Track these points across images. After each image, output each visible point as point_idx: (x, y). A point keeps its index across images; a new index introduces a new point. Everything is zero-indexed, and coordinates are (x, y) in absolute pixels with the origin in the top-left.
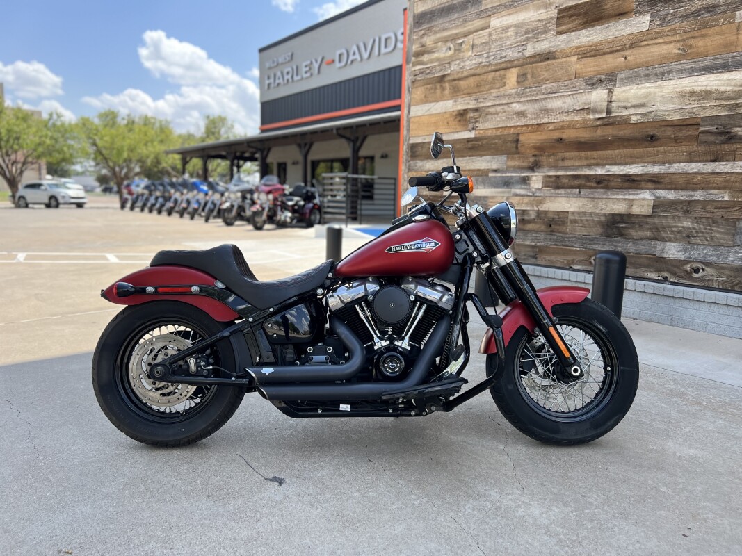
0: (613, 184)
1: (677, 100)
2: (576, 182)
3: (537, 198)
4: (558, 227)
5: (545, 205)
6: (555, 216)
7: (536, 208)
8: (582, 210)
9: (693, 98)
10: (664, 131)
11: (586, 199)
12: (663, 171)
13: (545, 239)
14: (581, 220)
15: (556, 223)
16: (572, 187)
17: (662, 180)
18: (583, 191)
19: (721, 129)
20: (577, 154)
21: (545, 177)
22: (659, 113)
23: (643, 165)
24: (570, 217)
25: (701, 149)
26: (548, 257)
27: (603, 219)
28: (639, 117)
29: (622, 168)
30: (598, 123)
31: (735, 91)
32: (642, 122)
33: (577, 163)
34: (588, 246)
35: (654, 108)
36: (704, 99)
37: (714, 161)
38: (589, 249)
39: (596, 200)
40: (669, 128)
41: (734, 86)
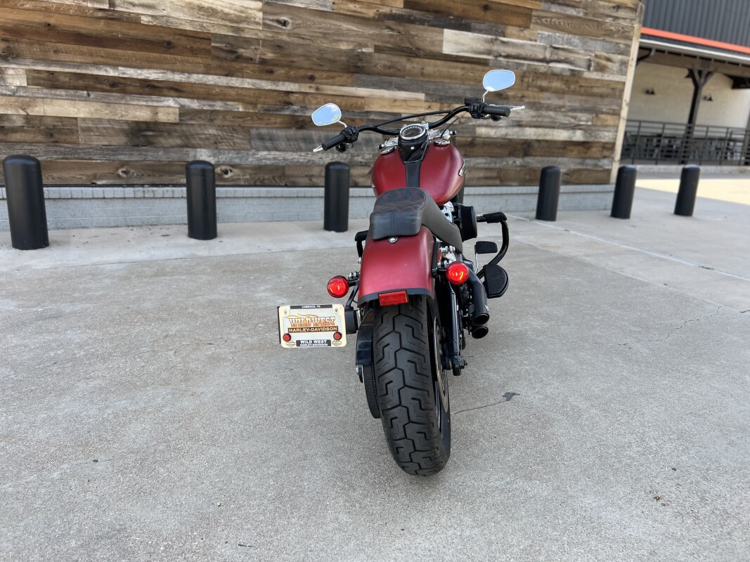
0: (131, 88)
1: (186, 10)
2: (81, 82)
3: (21, 99)
4: (64, 137)
5: (37, 109)
6: (56, 123)
7: (22, 113)
8: (95, 116)
9: (202, 13)
10: (180, 39)
11: (99, 104)
12: (183, 80)
13: (46, 152)
14: (97, 128)
15: (60, 131)
16: (76, 88)
17: (184, 89)
18: (92, 95)
19: (229, 48)
20: (76, 47)
21: (28, 71)
22: (171, 20)
23: (162, 71)
24: (81, 124)
25: (214, 63)
26: (55, 175)
27: (126, 127)
28: (150, 19)
29: (139, 71)
30: (100, 14)
31: (236, 16)
32: (155, 26)
33: (78, 59)
34: (112, 158)
35: (165, 13)
36: (211, 16)
37: (227, 75)
38: (114, 161)
39: (112, 105)
40: (183, 38)
41: (235, 10)
